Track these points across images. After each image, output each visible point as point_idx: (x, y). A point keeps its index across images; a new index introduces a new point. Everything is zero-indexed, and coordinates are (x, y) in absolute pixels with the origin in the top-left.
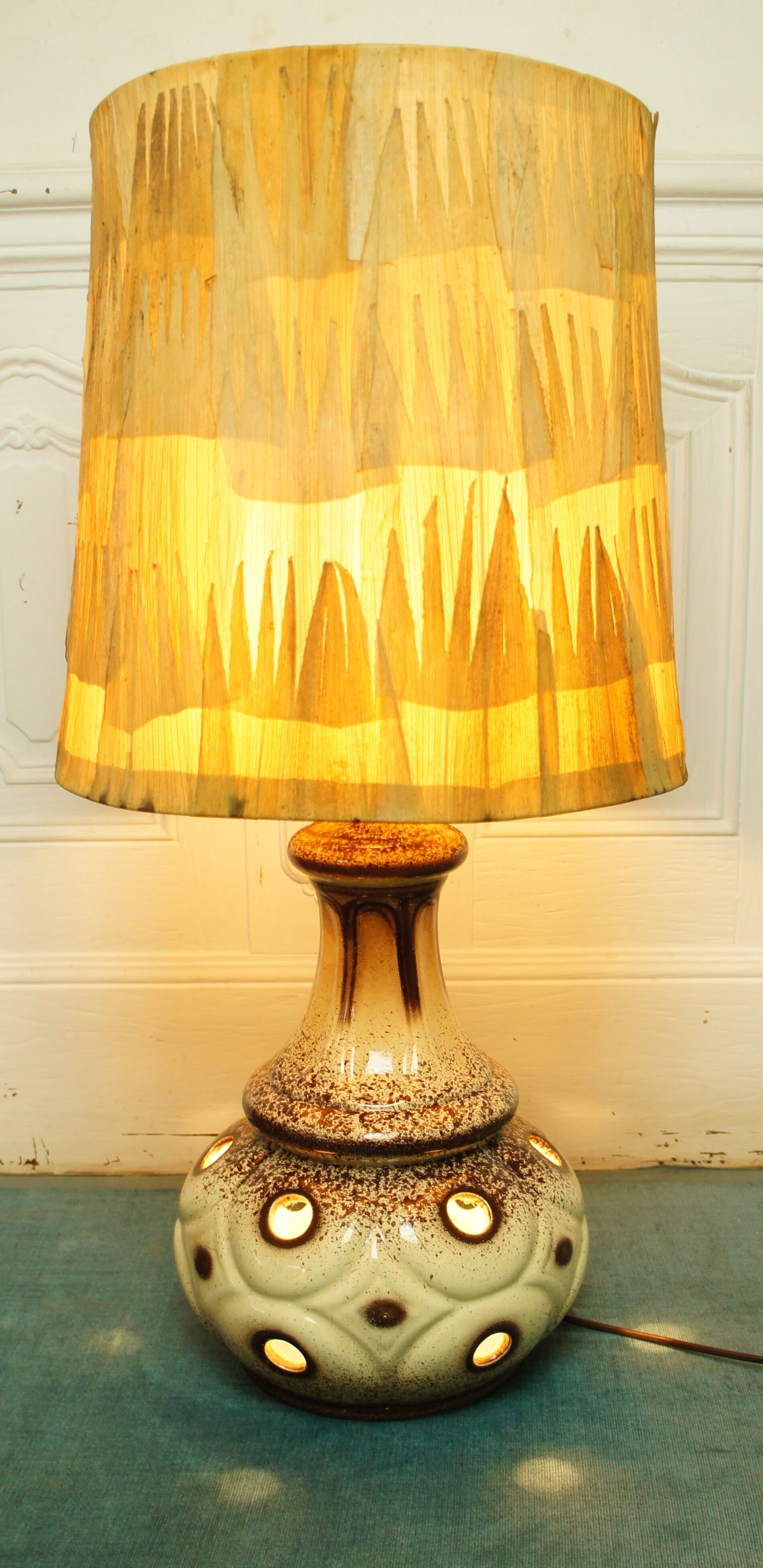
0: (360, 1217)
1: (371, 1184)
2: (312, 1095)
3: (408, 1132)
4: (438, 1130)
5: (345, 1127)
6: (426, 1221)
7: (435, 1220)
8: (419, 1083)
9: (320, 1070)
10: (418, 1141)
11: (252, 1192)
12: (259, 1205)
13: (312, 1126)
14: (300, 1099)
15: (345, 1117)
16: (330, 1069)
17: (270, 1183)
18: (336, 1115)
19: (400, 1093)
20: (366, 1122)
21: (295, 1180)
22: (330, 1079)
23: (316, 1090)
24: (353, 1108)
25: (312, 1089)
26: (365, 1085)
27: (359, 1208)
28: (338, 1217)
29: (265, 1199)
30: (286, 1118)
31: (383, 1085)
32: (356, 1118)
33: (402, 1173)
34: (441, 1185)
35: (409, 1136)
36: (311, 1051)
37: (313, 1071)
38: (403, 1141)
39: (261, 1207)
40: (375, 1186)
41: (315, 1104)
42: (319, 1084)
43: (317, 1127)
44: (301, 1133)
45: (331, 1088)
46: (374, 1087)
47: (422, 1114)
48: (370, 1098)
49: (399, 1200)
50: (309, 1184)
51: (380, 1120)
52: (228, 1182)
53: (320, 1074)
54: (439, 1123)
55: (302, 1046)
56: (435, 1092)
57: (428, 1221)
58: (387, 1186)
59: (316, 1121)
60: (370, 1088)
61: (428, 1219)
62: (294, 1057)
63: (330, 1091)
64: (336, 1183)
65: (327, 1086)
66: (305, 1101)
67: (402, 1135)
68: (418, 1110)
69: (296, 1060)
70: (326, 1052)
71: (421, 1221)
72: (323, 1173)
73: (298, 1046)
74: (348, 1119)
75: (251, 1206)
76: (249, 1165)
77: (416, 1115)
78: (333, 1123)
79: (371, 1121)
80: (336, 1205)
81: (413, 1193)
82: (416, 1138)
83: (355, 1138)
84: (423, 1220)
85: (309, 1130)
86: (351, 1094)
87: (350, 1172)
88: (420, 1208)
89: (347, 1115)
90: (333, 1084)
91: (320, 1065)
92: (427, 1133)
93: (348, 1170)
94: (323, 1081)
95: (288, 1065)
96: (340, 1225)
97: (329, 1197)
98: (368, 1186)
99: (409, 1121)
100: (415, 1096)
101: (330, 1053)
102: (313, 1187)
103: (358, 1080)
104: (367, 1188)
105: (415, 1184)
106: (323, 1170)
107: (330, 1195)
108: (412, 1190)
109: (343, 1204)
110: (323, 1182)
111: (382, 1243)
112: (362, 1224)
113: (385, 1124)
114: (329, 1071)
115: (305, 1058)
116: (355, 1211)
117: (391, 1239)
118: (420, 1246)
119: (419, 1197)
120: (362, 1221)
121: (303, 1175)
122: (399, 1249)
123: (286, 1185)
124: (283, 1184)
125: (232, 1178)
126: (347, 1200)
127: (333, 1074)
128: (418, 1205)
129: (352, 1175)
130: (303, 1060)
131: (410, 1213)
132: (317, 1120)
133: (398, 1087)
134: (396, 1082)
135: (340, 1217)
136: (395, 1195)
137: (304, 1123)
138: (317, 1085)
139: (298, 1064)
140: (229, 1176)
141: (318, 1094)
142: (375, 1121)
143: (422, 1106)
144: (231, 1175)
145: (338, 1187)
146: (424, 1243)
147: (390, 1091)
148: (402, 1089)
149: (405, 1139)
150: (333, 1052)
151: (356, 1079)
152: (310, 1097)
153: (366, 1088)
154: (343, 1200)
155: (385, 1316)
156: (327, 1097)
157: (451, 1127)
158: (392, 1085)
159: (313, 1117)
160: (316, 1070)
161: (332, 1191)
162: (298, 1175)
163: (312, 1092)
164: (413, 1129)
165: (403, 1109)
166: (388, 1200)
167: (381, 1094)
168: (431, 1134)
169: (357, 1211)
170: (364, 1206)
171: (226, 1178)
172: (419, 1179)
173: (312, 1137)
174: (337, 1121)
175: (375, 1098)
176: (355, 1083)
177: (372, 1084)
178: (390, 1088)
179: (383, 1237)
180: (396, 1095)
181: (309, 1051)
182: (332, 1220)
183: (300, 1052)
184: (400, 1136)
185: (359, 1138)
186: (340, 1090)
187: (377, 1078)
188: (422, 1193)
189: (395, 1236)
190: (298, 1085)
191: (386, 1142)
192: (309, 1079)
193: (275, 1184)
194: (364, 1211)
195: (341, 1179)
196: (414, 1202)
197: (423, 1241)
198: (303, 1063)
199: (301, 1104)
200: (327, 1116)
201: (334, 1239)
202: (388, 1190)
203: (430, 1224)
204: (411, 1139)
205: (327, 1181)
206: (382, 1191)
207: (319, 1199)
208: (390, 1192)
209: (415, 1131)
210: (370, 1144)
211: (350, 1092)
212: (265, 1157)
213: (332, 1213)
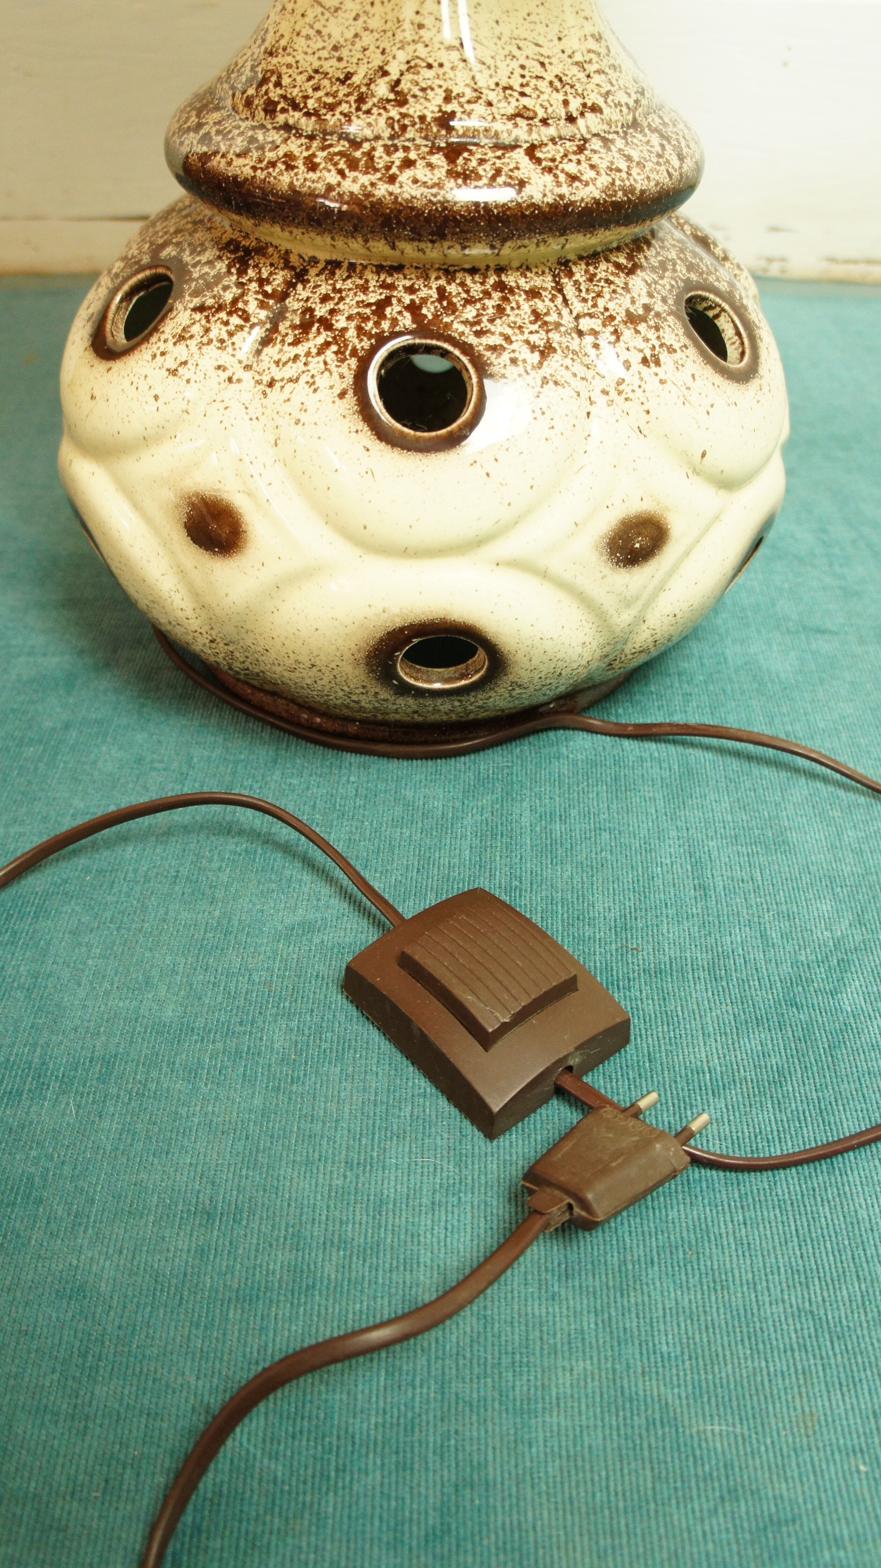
0: (568, 362)
1: (554, 296)
2: (407, 122)
3: (624, 175)
4: (663, 168)
5: (511, 177)
6: (675, 351)
7: (686, 346)
8: (603, 76)
9: (404, 67)
10: (643, 192)
11: (308, 354)
12: (342, 377)
13: (438, 185)
14: (377, 138)
15: (499, 158)
16: (430, 61)
17: (344, 330)
18: (479, 156)
19: (579, 100)
20: (544, 163)
21: (400, 313)
22: (438, 82)
23: (414, 109)
24: (506, 139)
25: (403, 110)
26: (510, 88)
27: (560, 343)
28: (529, 368)
29: (353, 362)
30: (365, 179)
31: (543, 85)
32: (519, 155)
33: (596, 268)
34: (661, 282)
35: (627, 183)
36: (356, 35)
37: (385, 73)
38: (620, 193)
39: (350, 379)
40: (560, 299)
41: (419, 141)
42: (415, 96)
43: (450, 184)
44: (417, 204)
45: (448, 99)
46: (527, 90)
47: (625, 138)
48: (531, 114)
49: (618, 318)
50: (436, 316)
51: (566, 155)
52: (230, 349)
53: (408, 76)
54: (659, 156)
55: (325, 32)
56: (629, 95)
57: (679, 351)
58: (583, 294)
59: (440, 173)
60: (523, 94)
61: (676, 346)
62: (309, 58)
63: (448, 108)
64: (489, 303)
65: (437, 97)
66: (392, 137)
67: (618, 183)
68: (617, 133)
69: (316, 64)
70: (407, 25)
71: (669, 352)
72: (453, 288)
73: (312, 33)
74: (506, 160)
75: (323, 381)
76: (262, 305)
77: (619, 143)
78: (481, 172)
79: (553, 160)
80: (514, 346)
81: (633, 302)
82: (638, 187)
83: (537, 198)
84: (671, 350)
85: (435, 196)
86: (494, 109)
87: (504, 278)
88: (657, 328)
89: (499, 153)
90: (448, 92)
91: (402, 56)
92: (652, 176)
93: (499, 276)
94: (423, 90)
95: (300, 79)
96: (540, 383)
97: (493, 334)
98: (552, 300)
99: (617, 155)
100: (606, 102)
101: (421, 26)
102: (447, 319)
103: (496, 80)
104: (552, 305)
105: (626, 284)
106: (449, 283)
107: (493, 329)
108: (628, 296)
109: (527, 342)
110: (464, 306)
111: (614, 406)
112: (575, 375)
113: (579, 162)
114: (430, 66)
115: (344, 53)
116: (555, 350)
117: (630, 395)
118: (682, 399)
119: (647, 308)
120: (574, 370)
121: (412, 301)
122: (648, 412)
123: (386, 325)
124: (377, 324)
125: (234, 339)
126: (531, 333)
127: (441, 71)
128: (652, 323)
129: (513, 284)
130: (340, 59)
131: (647, 340)
132: (444, 171)
133: (572, 87)
134: (564, 78)
135: (533, 368)
136: (606, 309)
137: (415, 181)
138: (411, 100)
139: (330, 71)
140: (225, 336)
141: (422, 118)
142: (559, 159)
143: (620, 125)
144: (231, 334)
145: (500, 310)
146: (686, 392)
147: (560, 97)
148: (580, 92)
149: (622, 189)
150: (428, 21)
151: (491, 76)
152: (404, 128)
153: (516, 94)
154: (522, 333)
155: (637, 545)
156: (445, 120)
157: (676, 163)
158: (557, 84)
159: (430, 165)
160: (394, 70)
161: (492, 321)
162: (399, 301)
163: (404, 116)
164: (628, 167)
165: (595, 131)
166: (599, 322)
167: (546, 104)
168: (657, 178)
169: (559, 351)
170: (564, 340)
171: (222, 341)
172: (628, 274)
173: (445, 208)
174: (487, 166)
175: (541, 114)
176: (493, 87)
177: (522, 85)
178: (557, 91)
179: (613, 394)
180: (575, 105)
181: (349, 35)
182: (520, 375)
183: (320, 44)
184: (613, 184)
185: (545, 195)
186: (469, 102)
187: (526, 73)
188: (646, 300)
189: (636, 388)
190: (358, 109)
191: (594, 198)
192: (382, 89)
193: (359, 329)
194: (567, 347)
195: (496, 295)
196: (643, 319)
197: (684, 389)
198: (342, 65)
199: (385, 146)
200: (460, 161)
201: (538, 414)
202: (590, 303)
203: (683, 355)
204: (632, 190)
205: (469, 301)
206: (578, 307)
207: (472, 340)
208: (595, 305)
209: (634, 171)
210: (566, 206)
211: (490, 104)
212: (291, 285)
213: (514, 361)
